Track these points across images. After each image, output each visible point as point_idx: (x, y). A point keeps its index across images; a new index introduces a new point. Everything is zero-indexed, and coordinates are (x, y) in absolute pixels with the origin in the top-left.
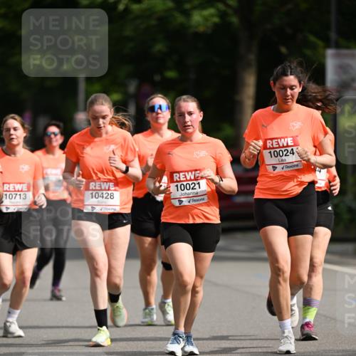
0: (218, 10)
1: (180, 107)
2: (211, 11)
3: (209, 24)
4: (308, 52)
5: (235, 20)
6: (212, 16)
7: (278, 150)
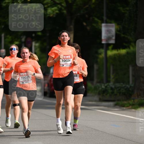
0: (58, 8)
1: (23, 51)
2: (55, 8)
3: (55, 13)
4: (94, 25)
5: (65, 12)
6: (56, 10)
7: (65, 59)
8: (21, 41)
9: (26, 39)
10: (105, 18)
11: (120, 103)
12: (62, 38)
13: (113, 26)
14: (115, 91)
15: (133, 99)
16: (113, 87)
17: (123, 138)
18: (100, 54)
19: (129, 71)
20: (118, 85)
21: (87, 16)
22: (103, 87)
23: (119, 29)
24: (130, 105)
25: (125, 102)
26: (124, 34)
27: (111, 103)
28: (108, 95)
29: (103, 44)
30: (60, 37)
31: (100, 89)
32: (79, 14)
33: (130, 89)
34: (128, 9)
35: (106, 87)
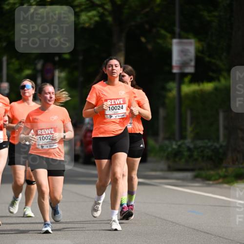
0: (98, 12)
2: (94, 13)
3: (92, 22)
4: (160, 41)
5: (110, 19)
6: (94, 16)
7: (114, 106)
8: (35, 69)
9: (44, 65)
10: (177, 30)
11: (204, 173)
12: (109, 70)
13: (191, 43)
14: (195, 153)
15: (226, 167)
16: (192, 146)
17: (208, 233)
18: (170, 90)
19: (217, 120)
20: (199, 143)
21: (147, 26)
22: (175, 146)
23: (201, 48)
24: (220, 177)
25: (212, 172)
26: (209, 56)
27: (189, 175)
28: (183, 160)
29: (175, 74)
30: (106, 68)
31: (170, 149)
32: (133, 23)
33: (221, 150)
34: (216, 14)
35: (180, 146)
